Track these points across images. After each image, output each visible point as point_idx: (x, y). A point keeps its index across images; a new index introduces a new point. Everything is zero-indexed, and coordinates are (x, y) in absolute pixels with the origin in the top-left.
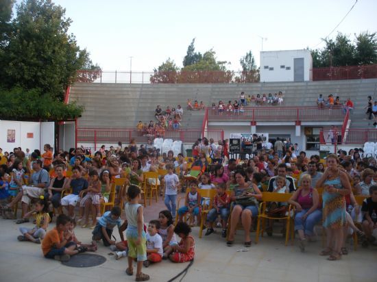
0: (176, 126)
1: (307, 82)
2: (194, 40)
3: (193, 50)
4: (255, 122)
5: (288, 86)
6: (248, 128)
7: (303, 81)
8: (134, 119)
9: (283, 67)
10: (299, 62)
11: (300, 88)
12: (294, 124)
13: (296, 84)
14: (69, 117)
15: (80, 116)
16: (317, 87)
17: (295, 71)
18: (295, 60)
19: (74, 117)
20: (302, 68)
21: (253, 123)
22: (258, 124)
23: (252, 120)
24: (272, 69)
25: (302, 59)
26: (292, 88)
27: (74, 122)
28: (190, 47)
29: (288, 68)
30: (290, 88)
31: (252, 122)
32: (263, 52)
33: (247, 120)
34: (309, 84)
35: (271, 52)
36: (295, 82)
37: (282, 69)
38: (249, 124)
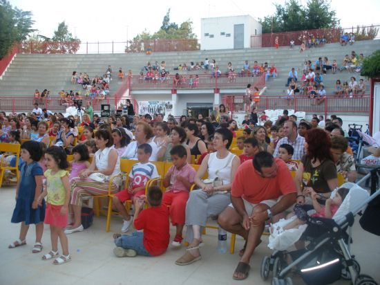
1: (247, 49)
2: (169, 10)
3: (168, 20)
5: (226, 54)
7: (243, 49)
9: (223, 34)
10: (239, 29)
11: (237, 55)
12: (212, 91)
13: (236, 51)
16: (255, 54)
17: (235, 38)
18: (235, 26)
20: (242, 34)
21: (174, 91)
22: (179, 92)
24: (212, 36)
25: (242, 25)
26: (229, 56)
28: (165, 17)
29: (229, 35)
30: (227, 56)
32: (204, 19)
33: (170, 88)
34: (249, 51)
35: (211, 18)
36: (235, 49)
37: (223, 36)
38: (170, 92)
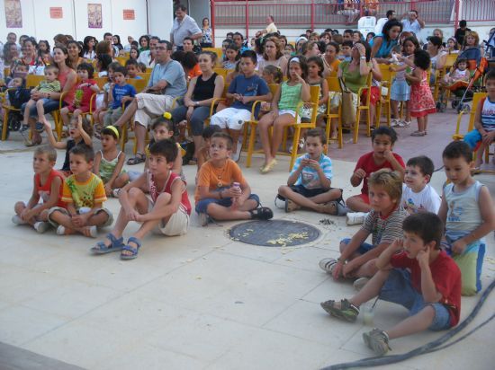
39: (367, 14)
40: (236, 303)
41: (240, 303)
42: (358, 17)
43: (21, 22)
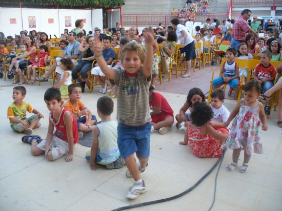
0: (204, 11)
4: (275, 7)
6: (268, 13)
8: (169, 6)
14: (115, 5)
15: (124, 4)
19: (119, 5)
22: (278, 9)
23: (272, 5)
27: (119, 9)
31: (272, 7)
33: (268, 5)
38: (269, 9)
39: (190, 20)
40: (55, 192)
41: (57, 192)
42: (186, 22)
43: (35, 26)
